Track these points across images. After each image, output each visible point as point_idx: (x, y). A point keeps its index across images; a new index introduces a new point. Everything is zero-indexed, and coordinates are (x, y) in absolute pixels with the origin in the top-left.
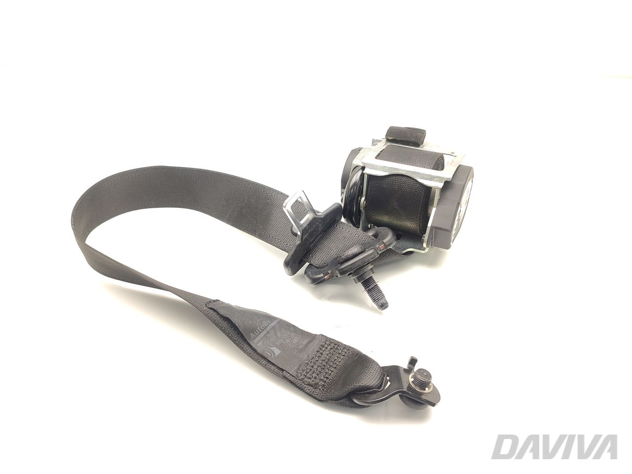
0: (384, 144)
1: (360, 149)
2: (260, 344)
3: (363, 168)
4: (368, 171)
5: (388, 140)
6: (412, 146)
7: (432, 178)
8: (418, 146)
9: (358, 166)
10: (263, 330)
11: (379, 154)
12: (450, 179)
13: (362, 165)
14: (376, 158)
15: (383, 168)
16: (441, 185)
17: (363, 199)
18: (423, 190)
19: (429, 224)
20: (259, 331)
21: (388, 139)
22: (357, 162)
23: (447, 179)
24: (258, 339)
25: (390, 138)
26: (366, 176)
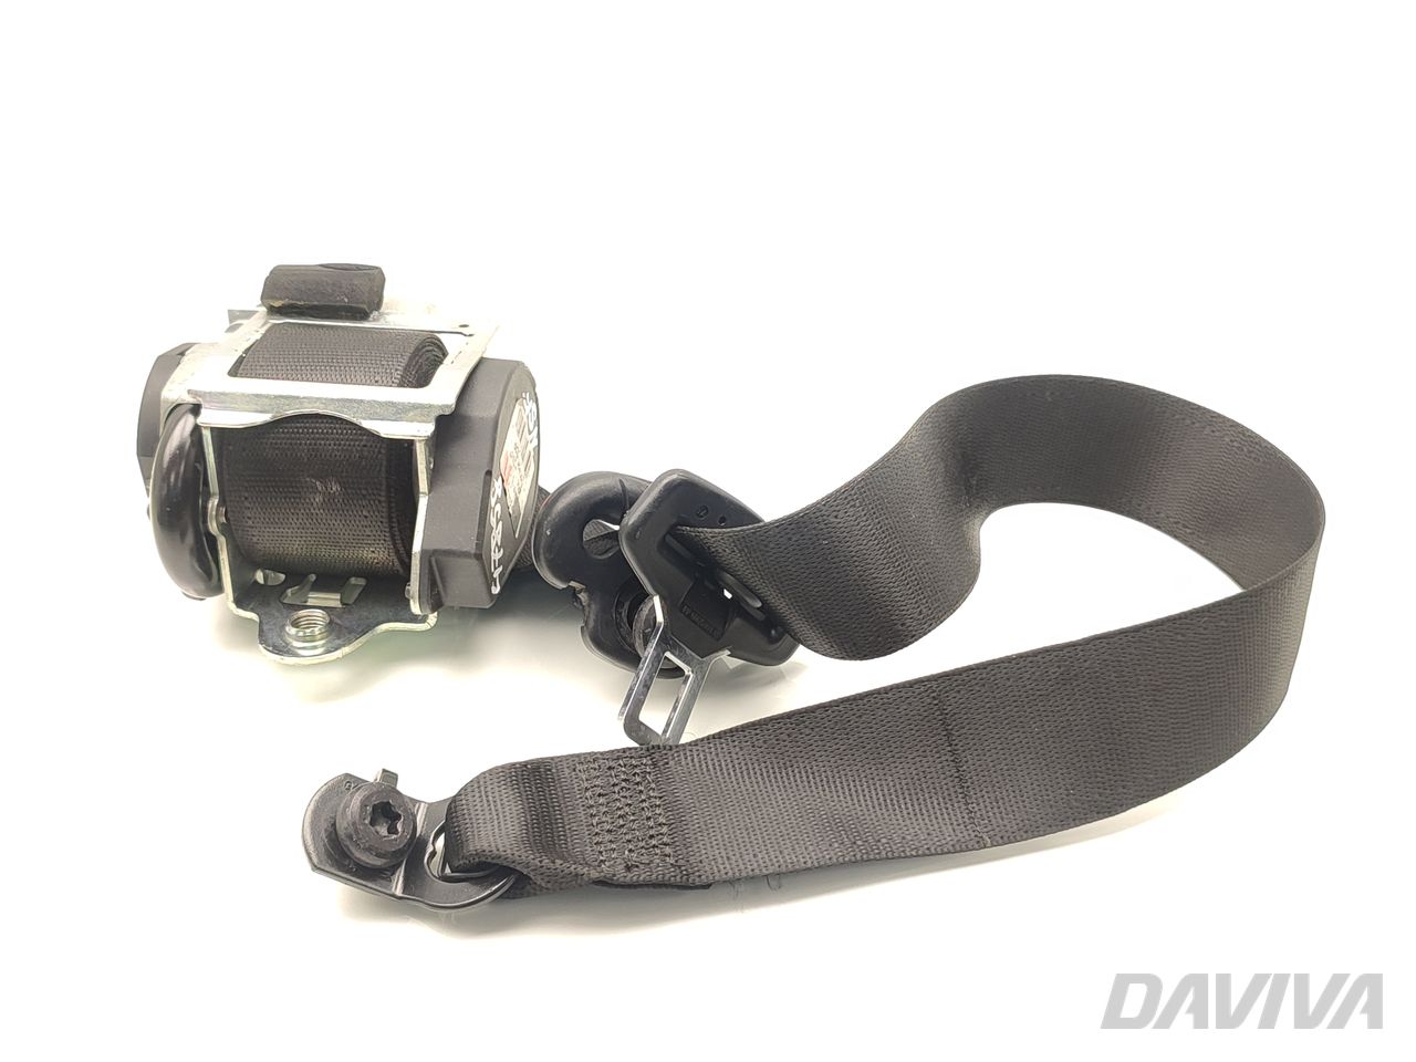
0: (262, 321)
1: (181, 352)
3: (196, 410)
4: (212, 418)
5: (273, 311)
6: (347, 318)
7: (399, 412)
8: (363, 315)
9: (179, 405)
11: (240, 360)
12: (447, 406)
13: (191, 400)
14: (234, 372)
15: (256, 401)
16: (428, 429)
17: (214, 502)
18: (383, 451)
19: (417, 547)
21: (272, 306)
22: (175, 390)
23: (441, 407)
25: (277, 304)
26: (207, 435)
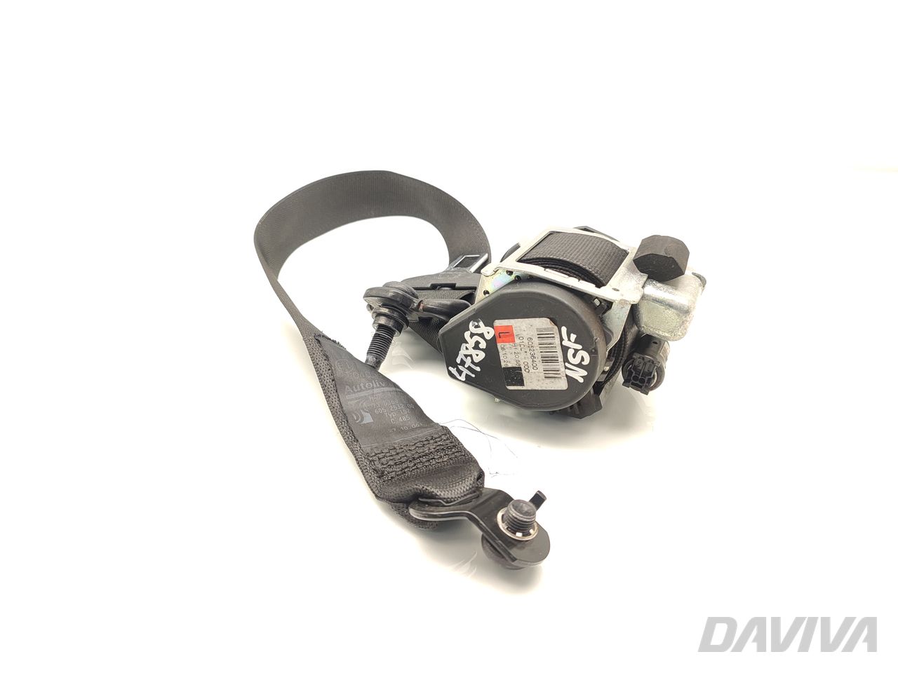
2: (353, 403)
10: (367, 389)
20: (360, 387)
24: (353, 396)
